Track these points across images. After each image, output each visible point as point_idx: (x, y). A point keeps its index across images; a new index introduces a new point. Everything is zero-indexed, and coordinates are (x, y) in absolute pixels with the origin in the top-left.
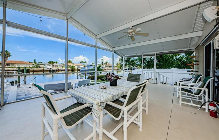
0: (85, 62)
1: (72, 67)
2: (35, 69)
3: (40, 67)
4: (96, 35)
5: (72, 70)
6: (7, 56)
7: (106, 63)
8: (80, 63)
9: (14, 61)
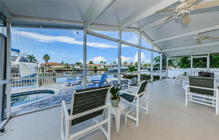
0: (105, 62)
1: (95, 67)
2: (66, 69)
3: (70, 68)
4: (153, 41)
5: (94, 70)
6: (48, 59)
7: (125, 63)
8: (100, 63)
9: (51, 63)
